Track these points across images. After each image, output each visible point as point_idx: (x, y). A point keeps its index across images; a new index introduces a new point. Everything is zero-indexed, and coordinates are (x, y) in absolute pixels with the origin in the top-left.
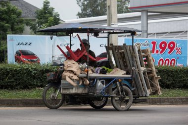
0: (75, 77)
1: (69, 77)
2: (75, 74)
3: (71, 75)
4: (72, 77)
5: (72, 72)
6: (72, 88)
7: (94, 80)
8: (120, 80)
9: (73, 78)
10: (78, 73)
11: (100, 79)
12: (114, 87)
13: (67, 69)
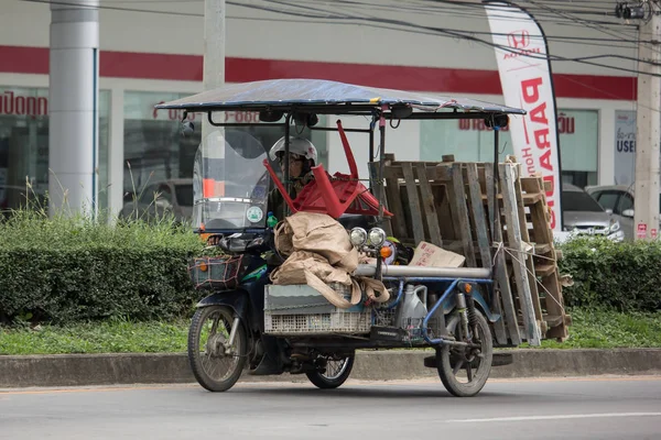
0: (340, 276)
1: (317, 274)
2: (336, 265)
3: (324, 267)
4: (328, 274)
5: (323, 255)
6: (327, 315)
7: (396, 284)
8: (469, 287)
9: (330, 278)
10: (353, 259)
11: (416, 283)
12: (447, 312)
13: (308, 247)
